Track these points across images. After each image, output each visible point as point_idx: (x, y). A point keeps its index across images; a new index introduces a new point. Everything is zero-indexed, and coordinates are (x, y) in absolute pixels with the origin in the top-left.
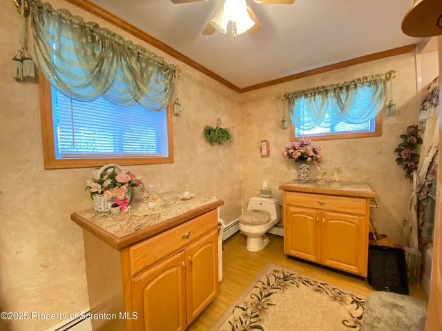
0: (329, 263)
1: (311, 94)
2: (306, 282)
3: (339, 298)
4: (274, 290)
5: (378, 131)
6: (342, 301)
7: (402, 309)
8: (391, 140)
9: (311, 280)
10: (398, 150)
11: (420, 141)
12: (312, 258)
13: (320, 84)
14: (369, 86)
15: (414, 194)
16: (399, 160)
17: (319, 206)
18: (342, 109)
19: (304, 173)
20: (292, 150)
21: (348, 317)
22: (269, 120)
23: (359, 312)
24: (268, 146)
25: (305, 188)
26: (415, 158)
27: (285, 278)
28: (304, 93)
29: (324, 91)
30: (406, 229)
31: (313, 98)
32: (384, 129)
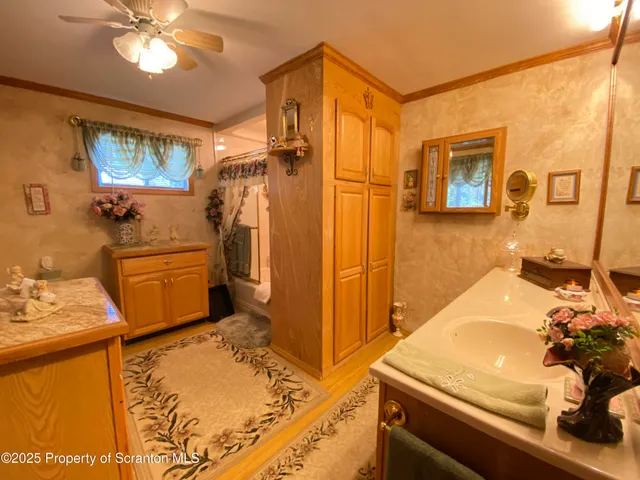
0: (179, 320)
1: (121, 133)
2: (170, 347)
3: (201, 340)
4: (149, 372)
5: (191, 192)
6: (205, 339)
7: (237, 321)
8: (201, 200)
9: (171, 344)
10: (208, 209)
11: (222, 203)
12: (162, 326)
13: (135, 125)
14: (183, 146)
15: (221, 243)
16: (209, 217)
17: (167, 267)
18: (162, 162)
19: (127, 234)
20: (110, 206)
21: (217, 344)
22: (44, 150)
23: (220, 338)
24: (46, 195)
25: (148, 251)
26: (219, 215)
27: (147, 358)
28: (112, 129)
29: (140, 136)
30: (218, 272)
31: (124, 139)
32: (196, 190)
